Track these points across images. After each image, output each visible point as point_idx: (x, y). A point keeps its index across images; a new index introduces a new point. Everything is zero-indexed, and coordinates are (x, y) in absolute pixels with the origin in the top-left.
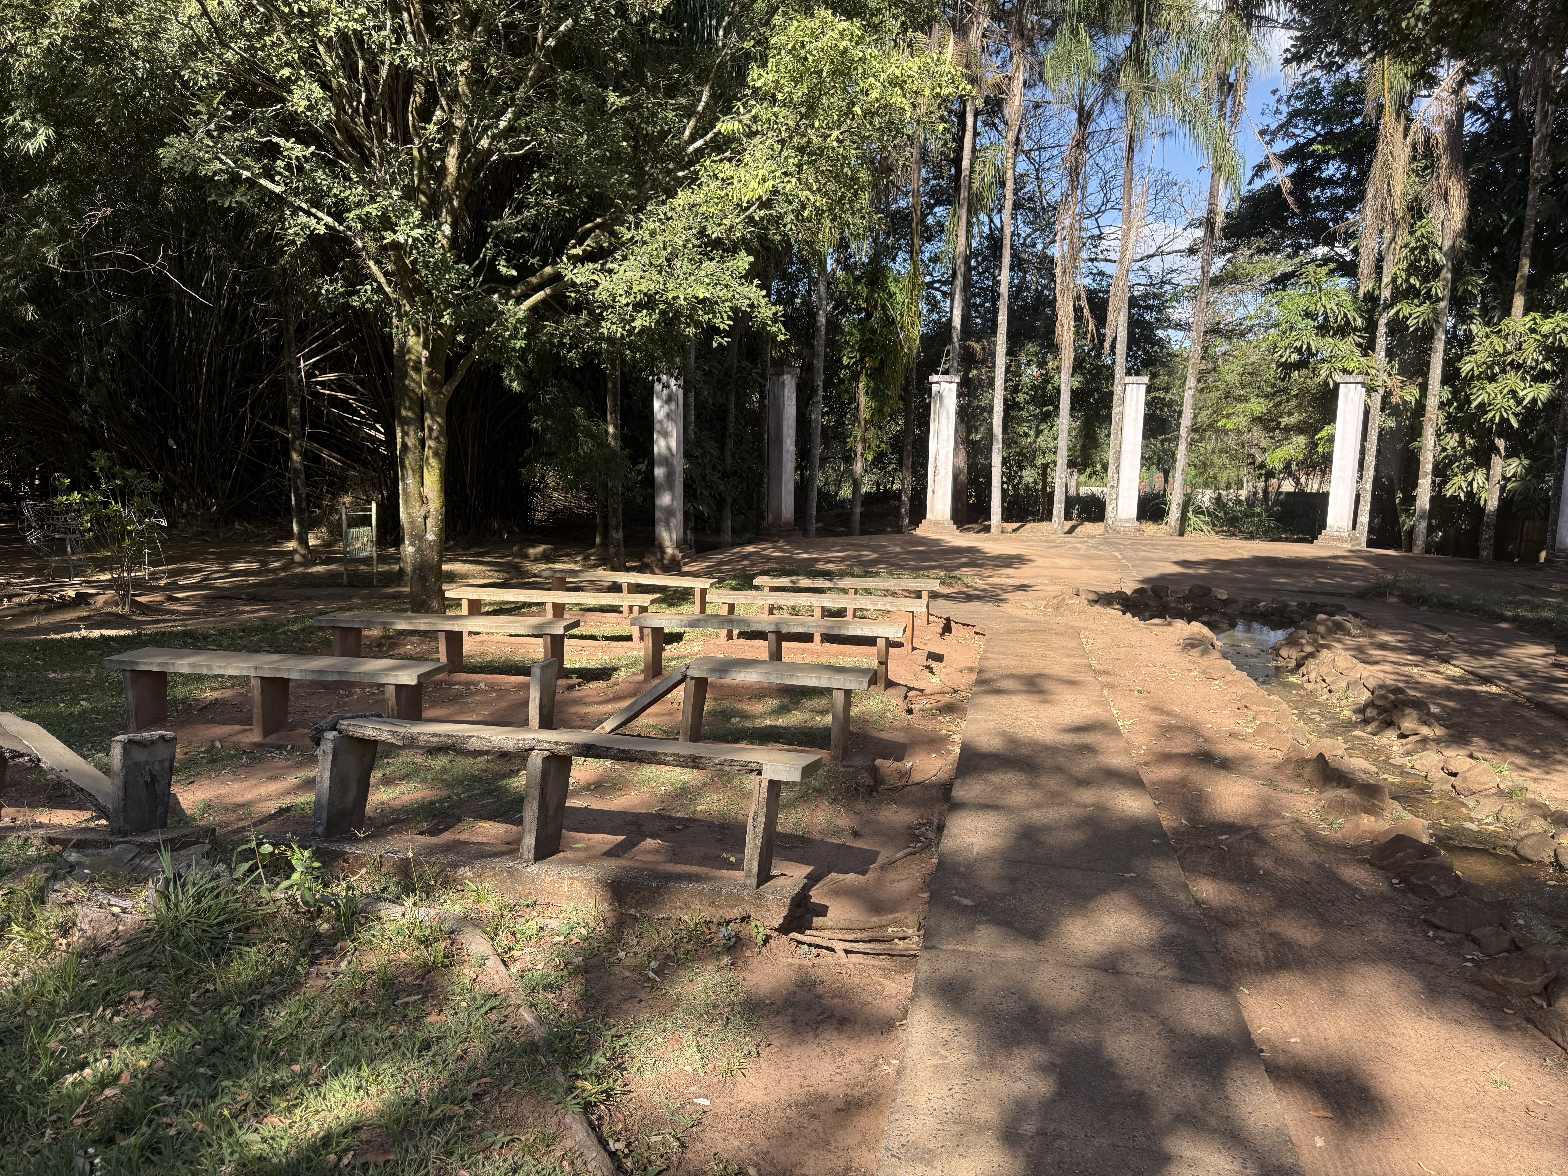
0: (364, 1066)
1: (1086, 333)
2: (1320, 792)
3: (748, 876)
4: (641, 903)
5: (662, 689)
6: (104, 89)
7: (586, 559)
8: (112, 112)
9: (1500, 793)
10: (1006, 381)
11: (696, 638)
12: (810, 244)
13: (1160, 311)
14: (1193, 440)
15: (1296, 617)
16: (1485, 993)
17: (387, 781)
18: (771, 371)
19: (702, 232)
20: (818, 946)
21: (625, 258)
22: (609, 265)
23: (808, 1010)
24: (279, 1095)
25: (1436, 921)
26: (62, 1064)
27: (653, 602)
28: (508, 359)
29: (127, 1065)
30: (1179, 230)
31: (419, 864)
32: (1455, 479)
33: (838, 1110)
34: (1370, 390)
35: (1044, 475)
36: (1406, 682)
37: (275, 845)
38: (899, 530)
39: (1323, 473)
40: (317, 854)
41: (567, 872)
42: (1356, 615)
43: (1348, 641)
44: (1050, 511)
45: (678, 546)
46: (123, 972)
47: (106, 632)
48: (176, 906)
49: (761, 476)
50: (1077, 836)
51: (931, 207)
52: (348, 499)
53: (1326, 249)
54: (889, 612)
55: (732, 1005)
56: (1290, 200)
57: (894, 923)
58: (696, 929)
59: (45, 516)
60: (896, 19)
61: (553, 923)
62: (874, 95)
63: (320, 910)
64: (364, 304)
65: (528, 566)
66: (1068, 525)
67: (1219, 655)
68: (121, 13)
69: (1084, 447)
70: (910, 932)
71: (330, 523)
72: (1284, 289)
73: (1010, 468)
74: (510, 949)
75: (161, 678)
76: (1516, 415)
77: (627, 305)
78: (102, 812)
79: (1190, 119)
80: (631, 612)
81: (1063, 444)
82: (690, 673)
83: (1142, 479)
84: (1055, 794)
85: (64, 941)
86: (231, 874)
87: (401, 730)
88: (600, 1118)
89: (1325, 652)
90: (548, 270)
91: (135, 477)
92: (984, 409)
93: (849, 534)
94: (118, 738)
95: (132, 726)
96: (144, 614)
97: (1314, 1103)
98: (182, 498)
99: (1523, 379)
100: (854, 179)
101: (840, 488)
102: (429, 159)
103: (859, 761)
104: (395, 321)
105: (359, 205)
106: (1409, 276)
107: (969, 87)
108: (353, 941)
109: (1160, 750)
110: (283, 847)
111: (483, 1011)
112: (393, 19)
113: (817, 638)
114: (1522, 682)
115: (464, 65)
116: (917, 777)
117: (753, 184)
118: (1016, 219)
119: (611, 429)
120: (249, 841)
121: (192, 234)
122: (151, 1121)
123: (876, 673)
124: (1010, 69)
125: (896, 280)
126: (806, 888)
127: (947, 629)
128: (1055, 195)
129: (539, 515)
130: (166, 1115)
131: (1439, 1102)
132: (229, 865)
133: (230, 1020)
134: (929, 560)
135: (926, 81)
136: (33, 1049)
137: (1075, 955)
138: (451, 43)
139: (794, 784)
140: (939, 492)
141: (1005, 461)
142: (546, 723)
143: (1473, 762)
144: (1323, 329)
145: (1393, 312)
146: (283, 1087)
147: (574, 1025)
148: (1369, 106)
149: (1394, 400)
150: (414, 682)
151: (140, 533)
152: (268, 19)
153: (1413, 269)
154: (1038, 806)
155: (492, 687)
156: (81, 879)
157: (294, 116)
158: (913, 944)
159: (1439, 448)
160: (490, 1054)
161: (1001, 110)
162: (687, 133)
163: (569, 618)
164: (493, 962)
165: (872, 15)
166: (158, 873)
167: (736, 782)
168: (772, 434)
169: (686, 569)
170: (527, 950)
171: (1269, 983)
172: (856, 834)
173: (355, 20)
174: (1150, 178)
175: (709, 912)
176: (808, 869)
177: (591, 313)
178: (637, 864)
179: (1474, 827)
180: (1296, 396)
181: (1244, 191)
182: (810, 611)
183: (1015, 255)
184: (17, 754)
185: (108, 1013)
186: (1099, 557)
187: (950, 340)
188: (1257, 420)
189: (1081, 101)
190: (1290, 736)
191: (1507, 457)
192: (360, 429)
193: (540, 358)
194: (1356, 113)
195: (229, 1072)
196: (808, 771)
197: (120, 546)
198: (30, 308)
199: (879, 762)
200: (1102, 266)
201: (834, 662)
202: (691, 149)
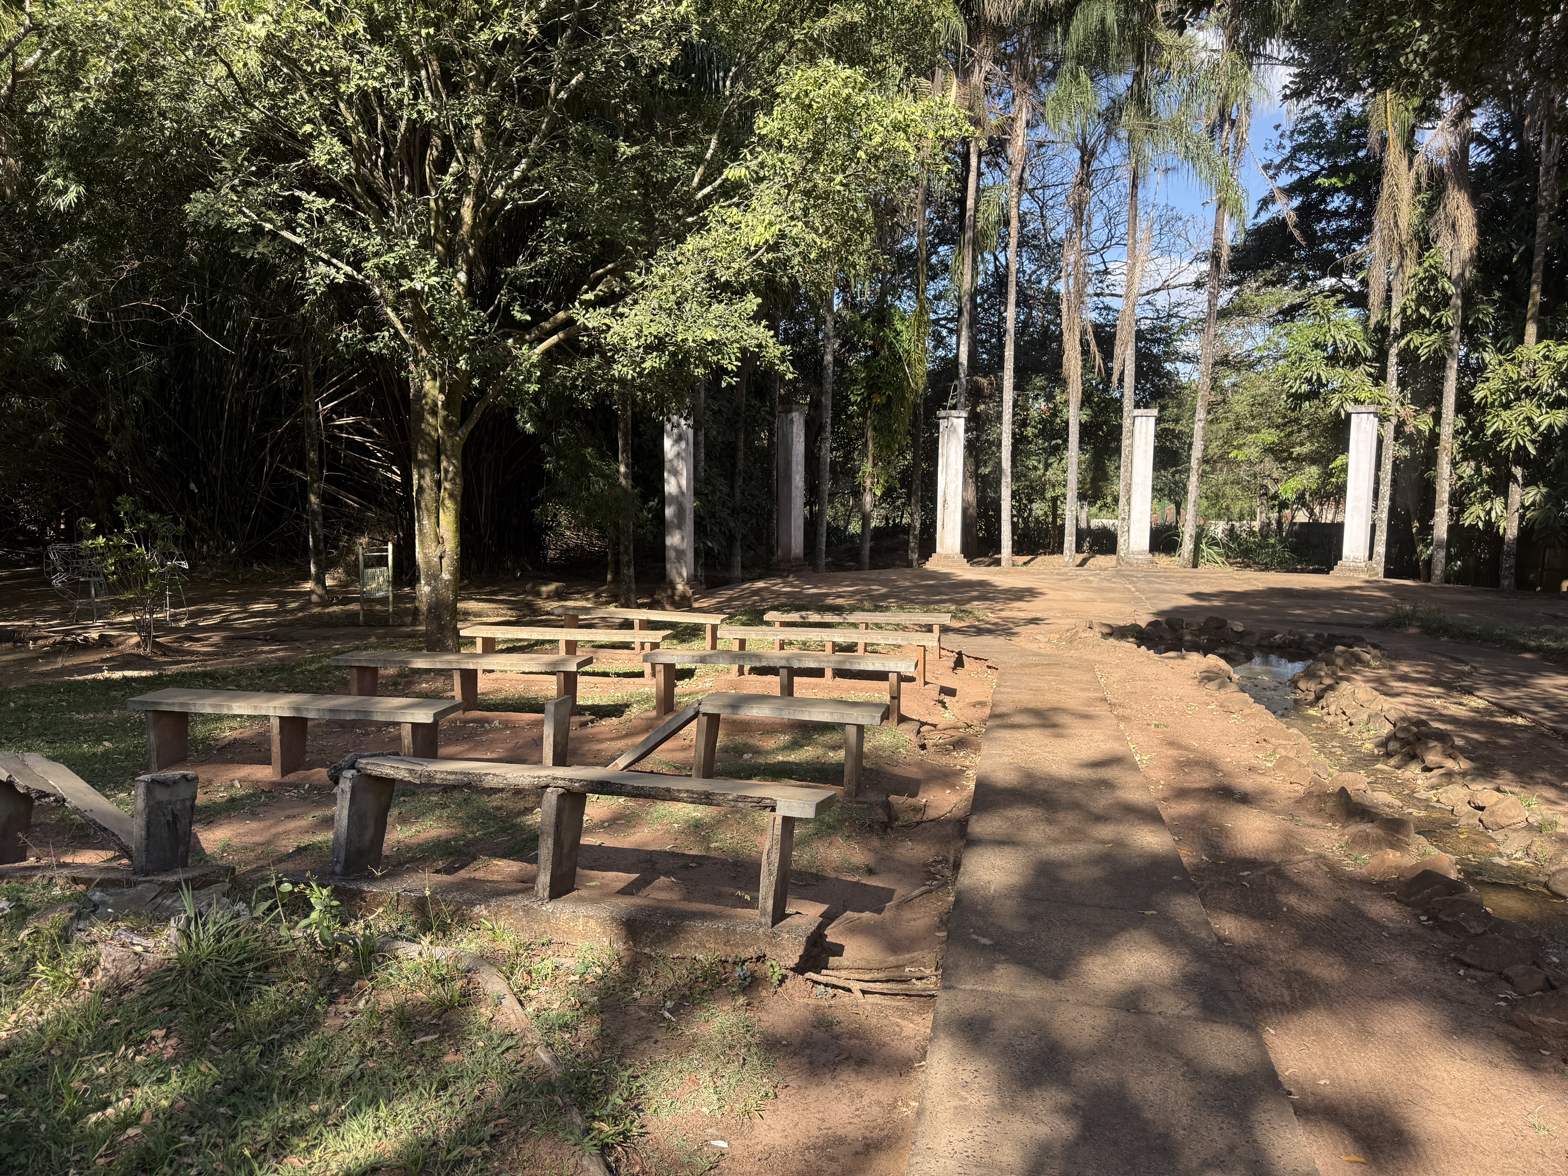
0: (382, 1106)
1: (1093, 367)
2: (1343, 827)
3: (763, 914)
4: (657, 941)
5: (675, 726)
6: (133, 148)
7: (598, 596)
8: (141, 170)
9: (1530, 827)
10: (1014, 415)
11: (707, 674)
12: (818, 286)
13: (1167, 345)
14: (1204, 471)
15: (1314, 649)
16: (1520, 1033)
17: (404, 820)
18: (780, 408)
19: (711, 276)
20: (834, 987)
21: (636, 302)
22: (620, 310)
23: (825, 1051)
24: (299, 1135)
25: (1467, 959)
26: (85, 1104)
27: (664, 638)
28: (522, 401)
29: (148, 1105)
30: (1185, 264)
31: (436, 903)
32: (1473, 509)
33: (857, 1153)
34: (1383, 419)
35: (1055, 508)
36: (1428, 714)
37: (295, 884)
38: (909, 565)
39: (1338, 503)
40: (336, 893)
41: (582, 910)
42: (1375, 646)
43: (1368, 673)
44: (1061, 544)
45: (688, 582)
46: (144, 1011)
47: (129, 673)
48: (197, 945)
49: (770, 512)
50: (1096, 872)
51: (935, 246)
52: (364, 540)
53: (1333, 281)
54: (899, 646)
55: (748, 1046)
56: (1296, 233)
57: (911, 963)
58: (711, 968)
59: (71, 560)
60: (900, 66)
61: (569, 962)
62: (877, 140)
63: (338, 949)
64: (381, 349)
65: (540, 603)
66: (1080, 557)
67: (1236, 688)
68: (151, 78)
69: (1094, 480)
70: (928, 972)
71: (347, 565)
72: (1292, 320)
73: (1019, 501)
74: (526, 988)
75: (182, 719)
76: (1533, 442)
77: (638, 347)
78: (125, 852)
79: (1191, 157)
80: (643, 648)
81: (1073, 477)
82: (703, 709)
83: (1154, 511)
84: (1073, 831)
85: (87, 981)
86: (251, 912)
87: (418, 768)
88: (617, 1160)
89: (1344, 684)
90: (561, 315)
91: (159, 521)
92: (991, 443)
93: (859, 569)
94: (142, 778)
95: (154, 766)
96: (165, 655)
97: (1346, 1148)
98: (203, 541)
99: (1539, 406)
100: (860, 222)
101: (848, 523)
102: (445, 208)
103: (873, 797)
104: (412, 367)
105: (377, 254)
106: (1418, 306)
107: (972, 128)
108: (371, 980)
109: (1179, 785)
110: (302, 886)
111: (499, 1050)
112: (411, 76)
113: (829, 673)
114: (1548, 714)
115: (479, 119)
116: (932, 814)
117: (760, 229)
118: (1021, 257)
119: (622, 469)
120: (268, 880)
121: (215, 285)
122: (172, 1162)
123: (888, 708)
124: (1013, 111)
125: (903, 319)
126: (822, 927)
127: (959, 663)
128: (1060, 233)
129: (551, 554)
130: (187, 1155)
131: (1475, 1147)
132: (249, 904)
133: (249, 1060)
134: (940, 594)
135: (930, 124)
136: (57, 1088)
137: (1096, 994)
138: (466, 98)
139: (807, 821)
140: (949, 526)
141: (1014, 495)
142: (560, 760)
143: (1500, 795)
144: (1333, 360)
145: (1403, 343)
146: (303, 1127)
147: (591, 1065)
148: (1373, 138)
149: (1408, 429)
150: (430, 720)
151: (162, 576)
152: (291, 79)
153: (1422, 299)
154: (1056, 841)
155: (506, 725)
156: (105, 918)
157: (315, 172)
158: (931, 984)
159: (1455, 477)
160: (507, 1095)
161: (1004, 149)
162: (696, 180)
163: (582, 654)
164: (509, 1002)
165: (875, 62)
166: (179, 912)
167: (750, 819)
168: (781, 470)
169: (696, 605)
170: (542, 989)
171: (1296, 1023)
172: (870, 872)
173: (374, 78)
174: (1154, 214)
175: (722, 952)
176: (823, 908)
177: (603, 355)
178: (651, 903)
179: (1504, 862)
180: (1307, 426)
181: (1249, 225)
182: (822, 646)
183: (1020, 292)
184: (43, 795)
185: (130, 1053)
186: (1112, 590)
187: (957, 376)
188: (1269, 450)
189: (1084, 140)
190: (1310, 770)
191: (1525, 485)
192: (376, 471)
193: (552, 400)
194: (1359, 147)
195: (249, 1112)
196: (822, 807)
197: (143, 589)
198: (60, 358)
199: (893, 798)
200: (1108, 300)
201: (845, 697)
202: (700, 195)
